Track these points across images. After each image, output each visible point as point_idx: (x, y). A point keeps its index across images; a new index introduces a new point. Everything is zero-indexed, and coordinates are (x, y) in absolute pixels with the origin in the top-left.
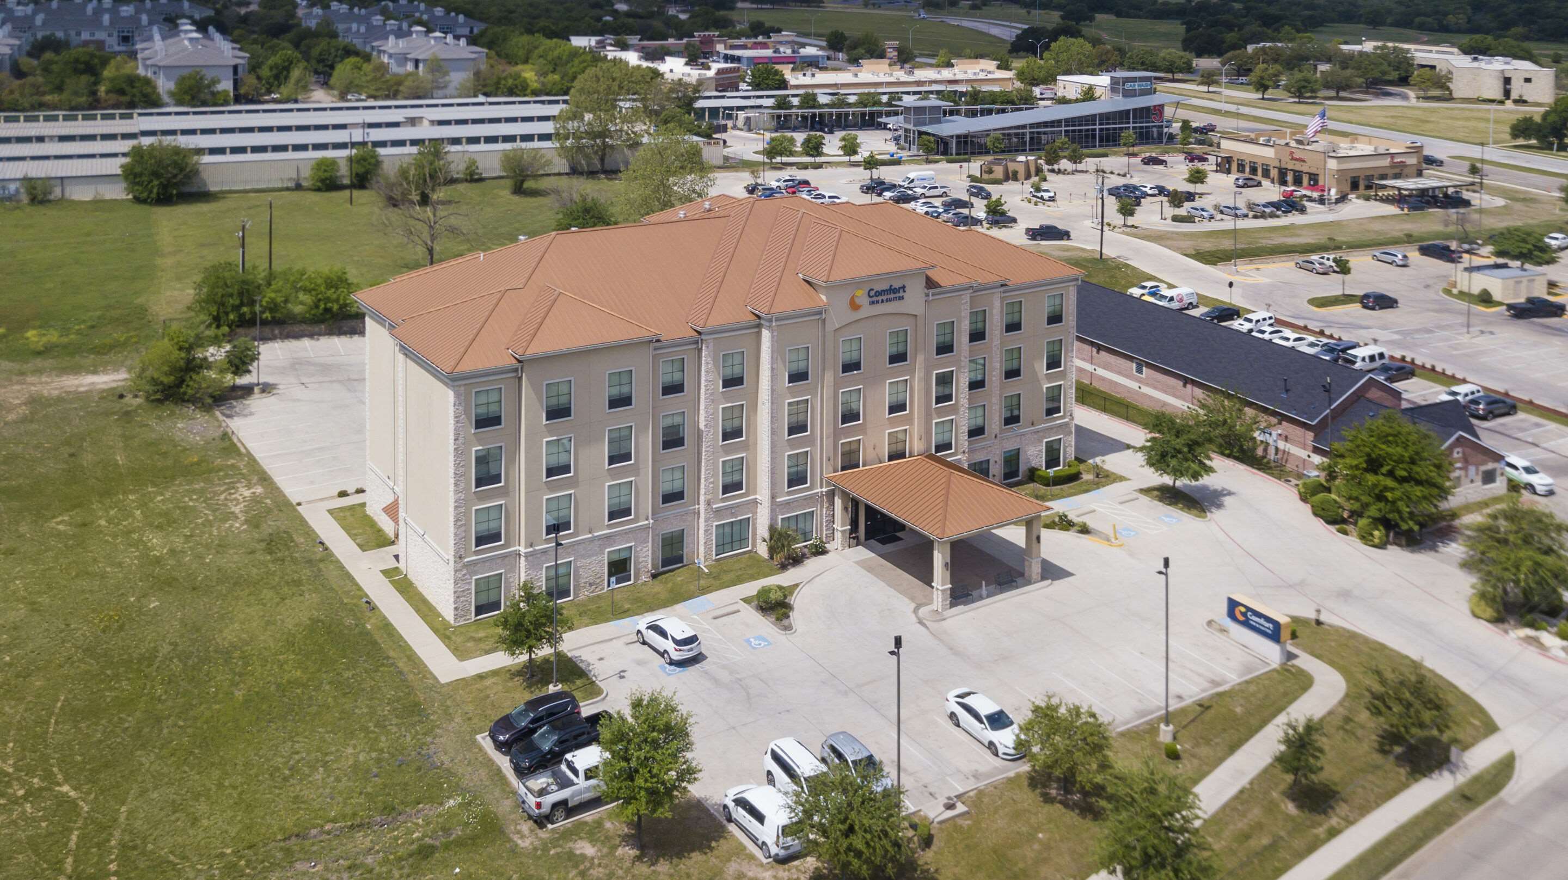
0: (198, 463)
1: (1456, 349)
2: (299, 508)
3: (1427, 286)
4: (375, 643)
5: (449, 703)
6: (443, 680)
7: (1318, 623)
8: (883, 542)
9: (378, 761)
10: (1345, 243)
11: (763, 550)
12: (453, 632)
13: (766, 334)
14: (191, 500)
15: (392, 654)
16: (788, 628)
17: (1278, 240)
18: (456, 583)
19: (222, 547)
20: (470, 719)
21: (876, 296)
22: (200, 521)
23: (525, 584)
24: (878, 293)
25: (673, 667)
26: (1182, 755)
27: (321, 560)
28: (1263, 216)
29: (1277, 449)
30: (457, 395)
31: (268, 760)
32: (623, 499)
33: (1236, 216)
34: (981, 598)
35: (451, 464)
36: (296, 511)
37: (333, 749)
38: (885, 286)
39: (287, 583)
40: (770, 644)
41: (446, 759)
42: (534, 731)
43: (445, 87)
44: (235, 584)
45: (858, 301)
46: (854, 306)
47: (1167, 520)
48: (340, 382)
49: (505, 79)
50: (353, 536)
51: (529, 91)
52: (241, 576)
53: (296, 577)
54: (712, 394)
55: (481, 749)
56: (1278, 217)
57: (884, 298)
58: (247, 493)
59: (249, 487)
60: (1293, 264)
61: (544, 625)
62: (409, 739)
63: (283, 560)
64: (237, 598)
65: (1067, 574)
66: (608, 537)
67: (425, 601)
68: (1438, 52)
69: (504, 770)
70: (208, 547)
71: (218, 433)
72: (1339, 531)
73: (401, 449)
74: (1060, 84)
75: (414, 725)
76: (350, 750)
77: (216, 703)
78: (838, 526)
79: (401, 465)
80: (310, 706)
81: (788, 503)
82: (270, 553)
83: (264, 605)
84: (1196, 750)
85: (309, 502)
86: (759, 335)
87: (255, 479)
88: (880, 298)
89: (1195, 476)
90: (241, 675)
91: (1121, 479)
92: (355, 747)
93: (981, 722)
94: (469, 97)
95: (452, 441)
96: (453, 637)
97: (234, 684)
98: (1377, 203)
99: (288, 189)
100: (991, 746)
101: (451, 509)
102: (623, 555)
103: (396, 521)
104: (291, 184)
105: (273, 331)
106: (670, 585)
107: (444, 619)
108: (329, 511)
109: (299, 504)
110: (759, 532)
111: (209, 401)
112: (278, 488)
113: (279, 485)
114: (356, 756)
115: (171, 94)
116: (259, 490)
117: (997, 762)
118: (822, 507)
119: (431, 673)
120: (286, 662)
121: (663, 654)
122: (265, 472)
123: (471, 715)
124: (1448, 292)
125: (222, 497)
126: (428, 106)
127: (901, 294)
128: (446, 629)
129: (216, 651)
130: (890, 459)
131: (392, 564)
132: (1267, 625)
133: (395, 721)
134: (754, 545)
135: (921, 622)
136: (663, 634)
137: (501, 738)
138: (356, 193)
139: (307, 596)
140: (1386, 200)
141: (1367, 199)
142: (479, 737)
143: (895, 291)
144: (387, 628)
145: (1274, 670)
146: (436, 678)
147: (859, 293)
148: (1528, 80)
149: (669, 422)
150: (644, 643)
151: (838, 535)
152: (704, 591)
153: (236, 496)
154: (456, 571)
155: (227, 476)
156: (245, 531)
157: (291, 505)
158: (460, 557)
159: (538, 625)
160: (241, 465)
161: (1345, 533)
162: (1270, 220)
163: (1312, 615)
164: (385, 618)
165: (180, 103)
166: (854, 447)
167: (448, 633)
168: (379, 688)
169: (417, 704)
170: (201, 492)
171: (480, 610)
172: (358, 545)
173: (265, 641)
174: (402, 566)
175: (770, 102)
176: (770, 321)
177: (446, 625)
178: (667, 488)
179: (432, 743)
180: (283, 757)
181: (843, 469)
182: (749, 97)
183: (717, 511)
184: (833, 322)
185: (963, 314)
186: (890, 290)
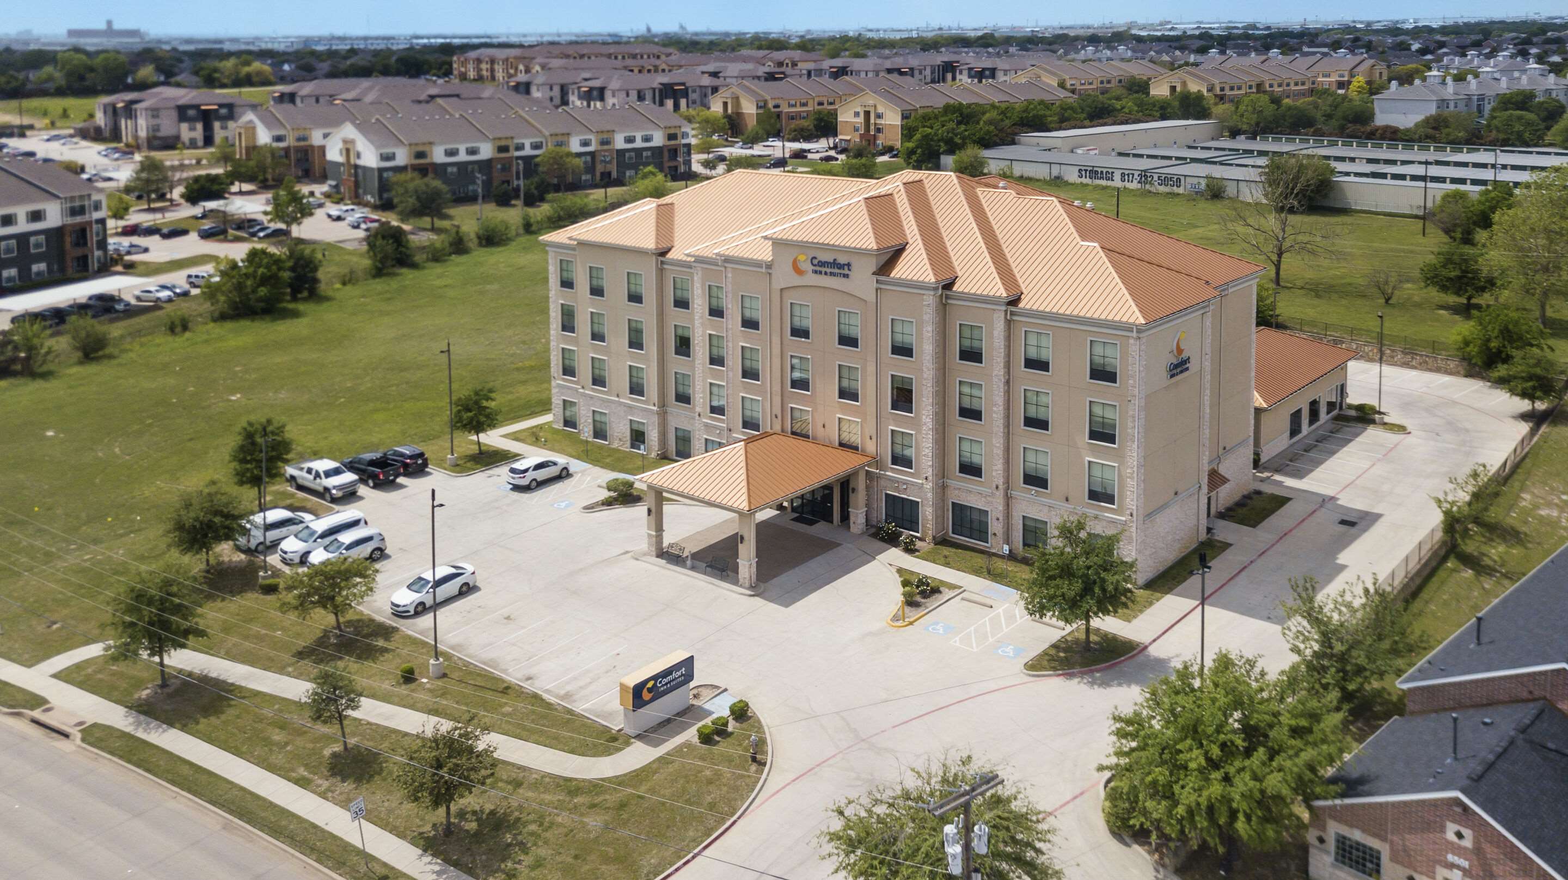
18: (554, 396)
21: (820, 266)
24: (822, 264)
32: (639, 381)
34: (685, 566)
38: (828, 257)
45: (800, 266)
46: (797, 270)
54: (703, 318)
57: (829, 270)
65: (785, 603)
66: (630, 407)
88: (823, 270)
102: (641, 428)
127: (847, 272)
135: (629, 552)
143: (841, 266)
147: (802, 258)
149: (680, 332)
178: (680, 389)
183: (706, 425)
184: (779, 283)
185: (925, 317)
186: (835, 264)
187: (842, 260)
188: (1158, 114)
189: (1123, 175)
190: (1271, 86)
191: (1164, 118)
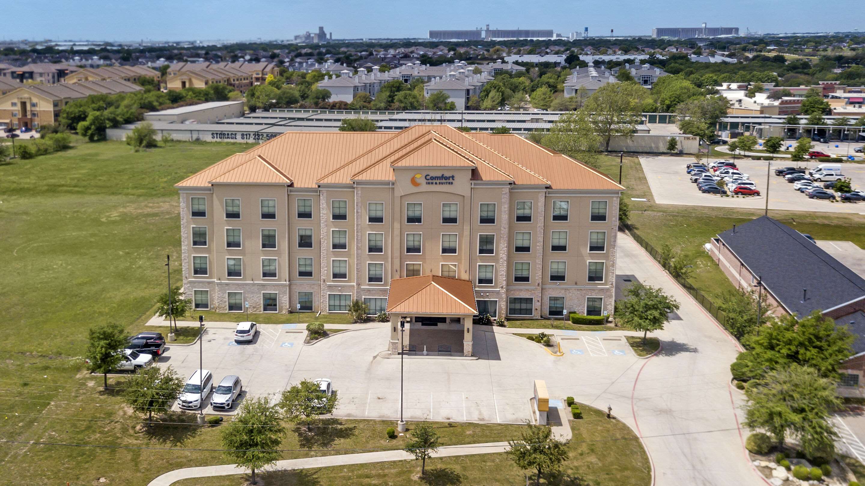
7: (609, 416)
16: (309, 343)
18: (185, 290)
21: (431, 180)
24: (432, 178)
25: (235, 343)
30: (182, 198)
32: (271, 267)
34: (422, 354)
38: (439, 174)
45: (418, 181)
46: (415, 184)
47: (616, 352)
54: (326, 221)
57: (438, 181)
65: (496, 359)
66: (263, 285)
81: (369, 290)
88: (434, 181)
102: (272, 297)
106: (292, 317)
127: (451, 180)
135: (375, 356)
143: (447, 178)
147: (418, 176)
149: (303, 233)
154: (185, 284)
158: (186, 277)
163: (607, 411)
166: (416, 267)
171: (197, 305)
176: (354, 184)
178: (299, 268)
181: (408, 276)
183: (330, 286)
184: (400, 191)
185: (503, 200)
186: (442, 177)
187: (447, 174)
188: (203, 99)
189: (243, 135)
190: (234, 80)
191: (207, 101)
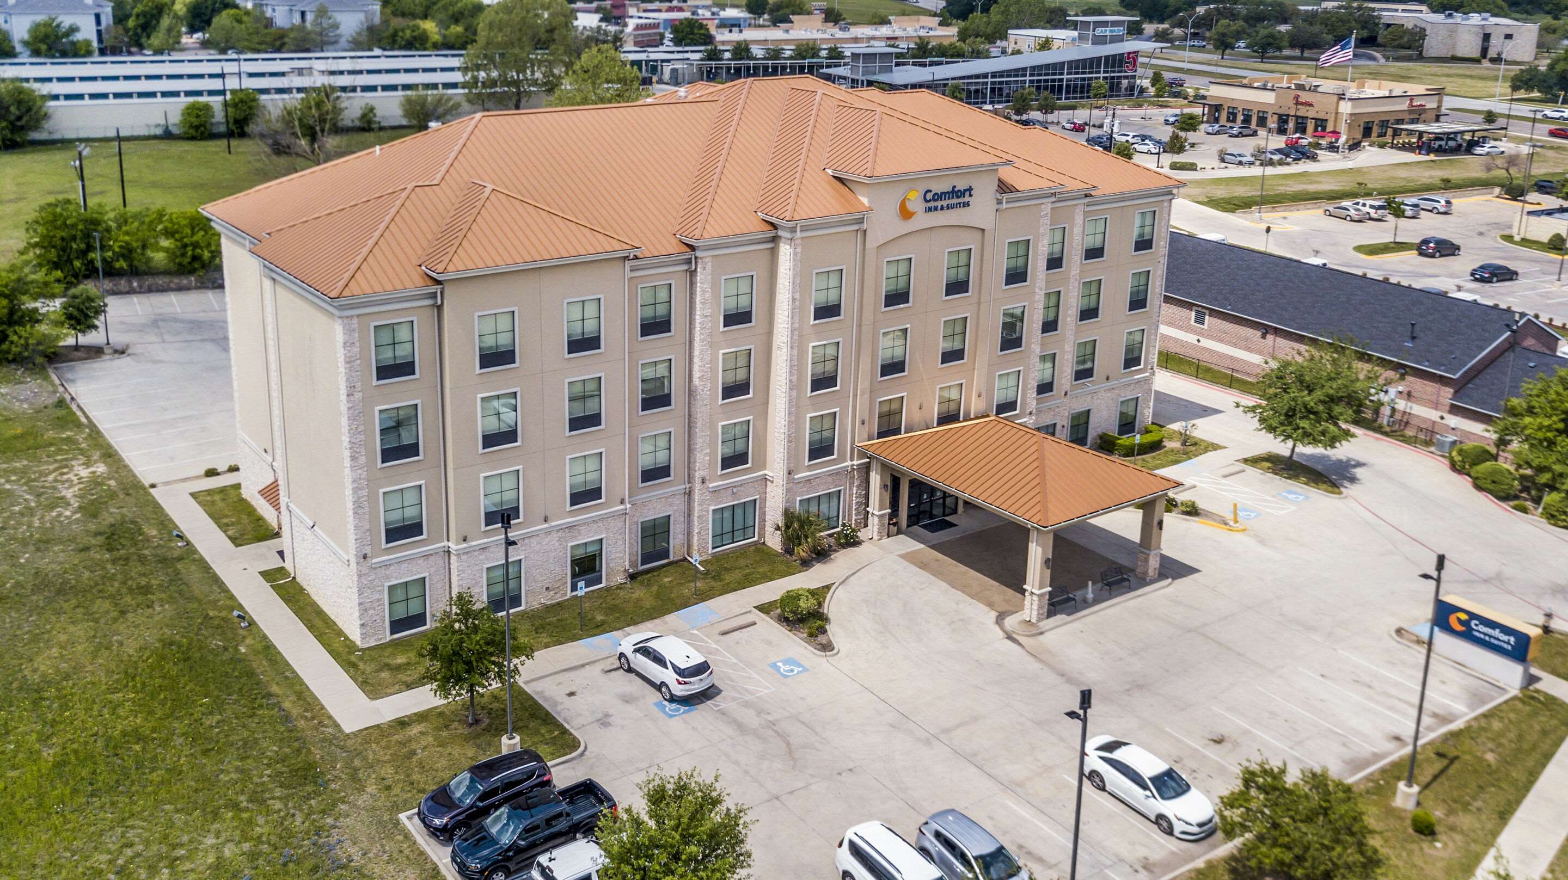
0: (22, 436)
1: (1549, 298)
2: (152, 491)
3: (1481, 234)
4: (251, 674)
5: (357, 763)
6: (349, 727)
7: (1547, 630)
8: (933, 528)
9: (253, 856)
10: (1375, 190)
11: (774, 541)
12: (361, 658)
13: (785, 250)
14: (8, 481)
15: (275, 689)
16: (827, 647)
17: (1296, 187)
18: (360, 592)
19: (43, 543)
20: (388, 788)
21: (934, 201)
22: (17, 508)
23: (460, 597)
24: (938, 197)
25: (674, 706)
26: (1438, 829)
27: (180, 559)
28: (1271, 163)
29: (1394, 410)
30: (349, 331)
31: (87, 858)
32: (590, 477)
33: (1240, 163)
34: (1086, 604)
35: (345, 429)
36: (149, 494)
37: (185, 838)
38: (945, 186)
39: (130, 590)
40: (805, 670)
41: (354, 851)
42: (486, 812)
43: (336, 42)
44: (59, 592)
45: (910, 207)
46: (905, 214)
47: (1290, 496)
48: (213, 340)
49: (403, 30)
50: (224, 527)
51: (429, 45)
52: (66, 582)
53: (144, 581)
54: (711, 334)
55: (407, 836)
56: (1288, 164)
57: (945, 203)
58: (84, 473)
59: (87, 465)
60: (1321, 211)
61: (492, 654)
62: (299, 819)
63: (127, 559)
64: (58, 613)
65: (1190, 570)
66: (571, 527)
67: (320, 613)
68: (1403, 11)
69: (444, 871)
70: (24, 543)
71: (54, 399)
72: (1514, 508)
73: (276, 412)
74: (1012, 39)
75: (308, 797)
76: (210, 841)
77: (14, 767)
78: (874, 508)
79: (277, 434)
80: (153, 770)
81: (808, 480)
82: (109, 550)
83: (96, 621)
84: (1452, 819)
85: (167, 483)
86: (774, 252)
87: (96, 455)
88: (939, 204)
89: (1332, 442)
90: (54, 723)
91: (1215, 447)
92: (218, 835)
93: (1145, 787)
94: (363, 50)
95: (343, 398)
96: (361, 665)
97: (44, 739)
98: (1394, 150)
99: (155, 137)
100: (1163, 823)
101: (348, 492)
102: (591, 549)
103: (277, 507)
104: (159, 131)
105: (130, 283)
106: (655, 588)
107: (347, 638)
108: (192, 495)
109: (153, 486)
110: (768, 517)
111: (40, 360)
112: (126, 466)
113: (127, 462)
114: (218, 848)
115: (25, 43)
116: (101, 468)
117: (1172, 845)
118: (852, 484)
119: (330, 717)
120: (120, 704)
121: (659, 687)
122: (110, 446)
123: (389, 782)
124: (1509, 238)
125: (51, 478)
126: (317, 58)
127: (967, 199)
128: (351, 653)
129: (20, 689)
130: (939, 424)
131: (275, 563)
132: (1505, 638)
133: (278, 792)
134: (762, 535)
135: (1010, 638)
136: (659, 660)
137: (437, 822)
138: (234, 143)
139: (158, 609)
140: (1406, 147)
141: (1382, 146)
142: (403, 817)
143: (960, 194)
144: (268, 650)
145: (1515, 698)
146: (337, 726)
147: (912, 195)
148: (1509, 37)
149: (649, 373)
150: (630, 670)
151: (874, 522)
152: (702, 596)
153: (71, 476)
154: (360, 576)
155: (60, 451)
156: (77, 520)
157: (144, 488)
158: (365, 557)
159: (482, 655)
160: (80, 438)
161: (1524, 510)
162: (1279, 168)
163: (1539, 621)
164: (265, 637)
165: (36, 53)
166: (895, 406)
167: (353, 658)
168: (256, 741)
169: (311, 766)
170: (24, 472)
171: (397, 625)
172: (230, 538)
173: (93, 673)
174: (288, 565)
175: (698, 56)
176: (793, 230)
177: (350, 646)
178: (646, 461)
179: (334, 827)
180: (109, 852)
181: (880, 435)
182: (672, 52)
183: (715, 491)
185: (1041, 230)
186: (953, 193)
187: (961, 186)
